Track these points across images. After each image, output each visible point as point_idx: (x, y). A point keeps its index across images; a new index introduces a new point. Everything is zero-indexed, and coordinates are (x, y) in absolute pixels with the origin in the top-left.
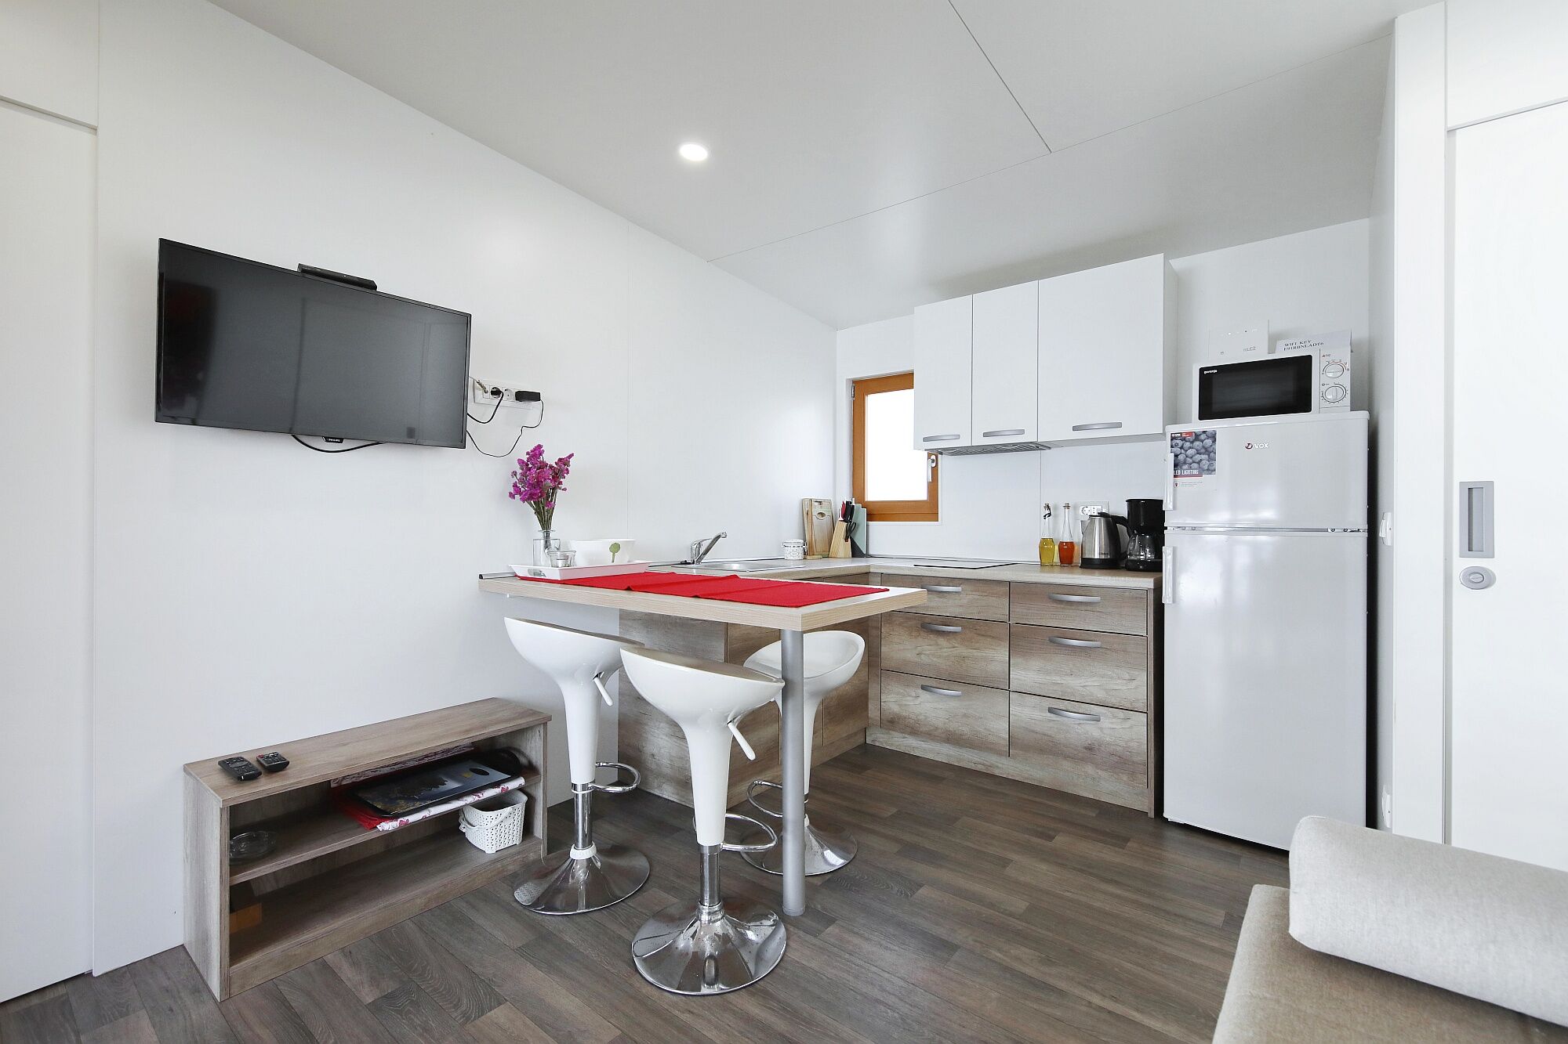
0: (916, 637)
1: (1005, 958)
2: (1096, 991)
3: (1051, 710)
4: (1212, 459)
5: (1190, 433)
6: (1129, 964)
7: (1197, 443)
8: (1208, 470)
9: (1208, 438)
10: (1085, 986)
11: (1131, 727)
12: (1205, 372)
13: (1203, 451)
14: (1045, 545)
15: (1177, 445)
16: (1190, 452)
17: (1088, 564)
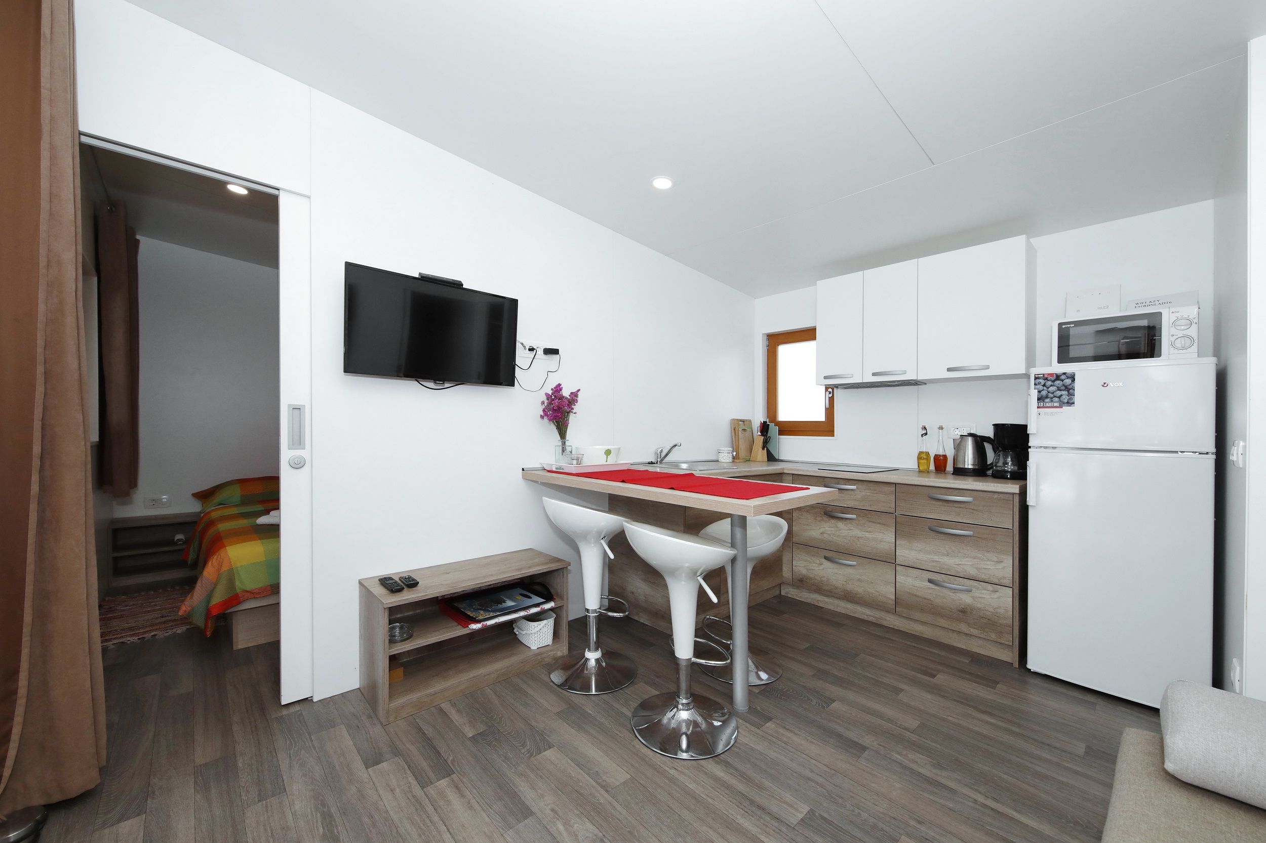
0: (820, 521)
1: (904, 760)
2: (980, 793)
3: (930, 581)
4: (1071, 395)
5: (1051, 375)
6: (1005, 776)
7: (1058, 382)
8: (1068, 403)
9: (1068, 378)
10: (971, 788)
11: (999, 598)
12: (1064, 326)
13: (1063, 388)
14: (922, 456)
15: (1039, 383)
16: (1052, 389)
17: (959, 472)
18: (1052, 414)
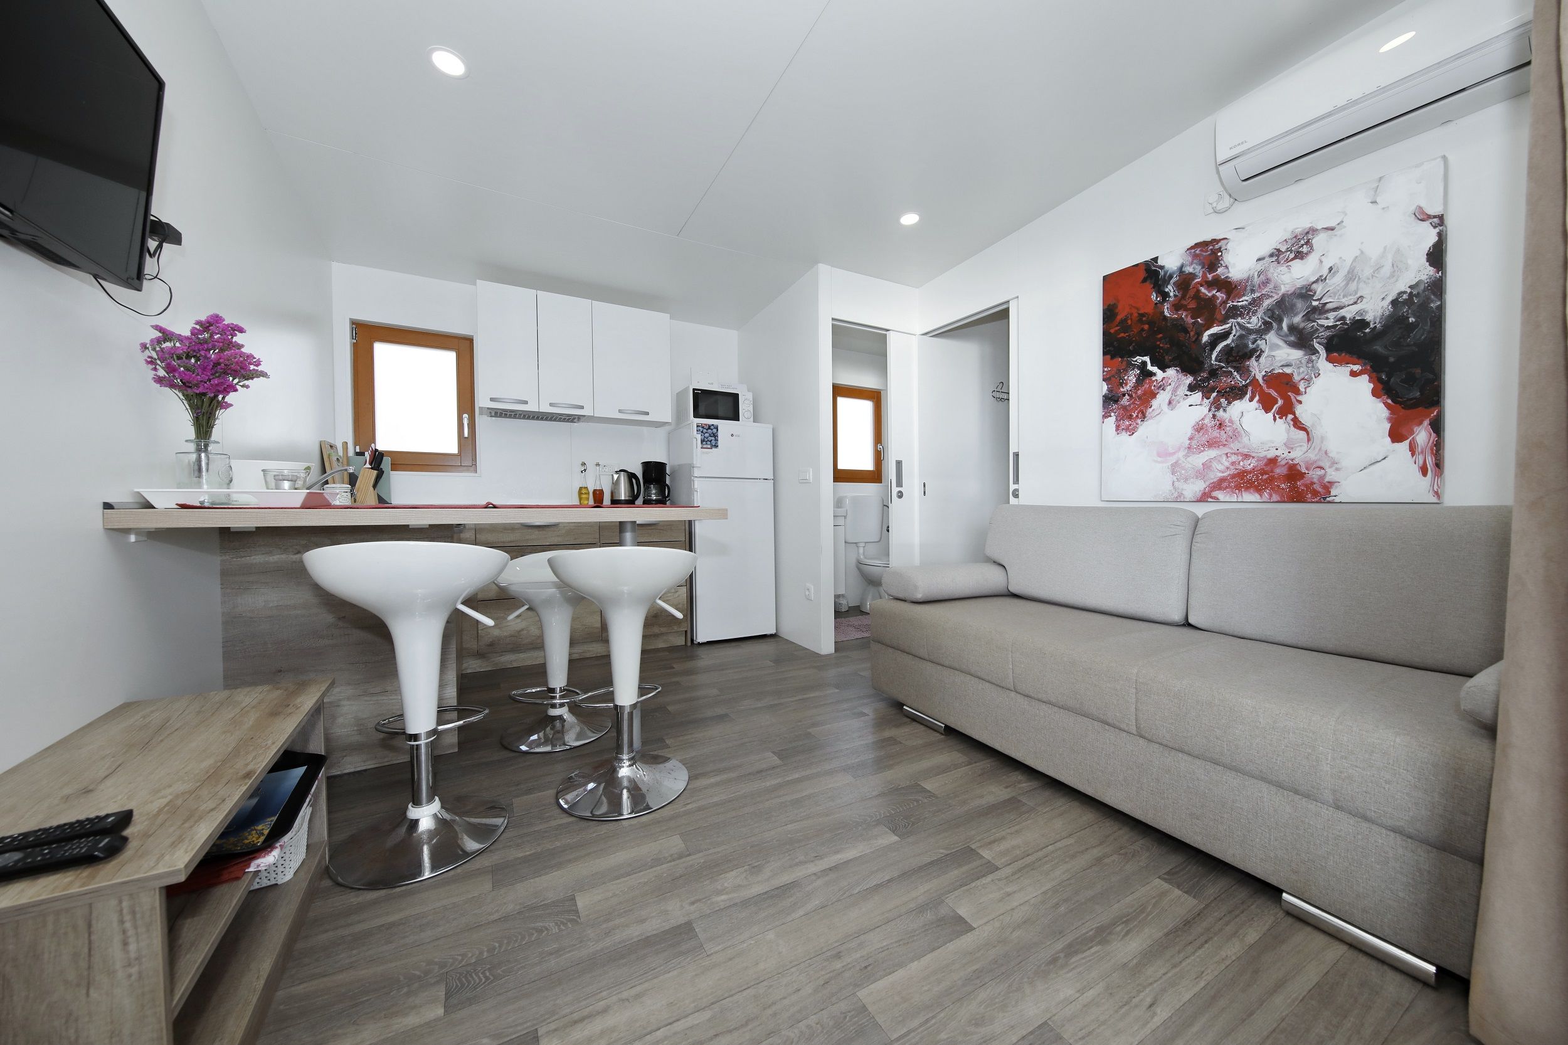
4: (716, 440)
5: (706, 425)
7: (709, 430)
8: (714, 446)
9: (715, 428)
12: (694, 392)
13: (712, 435)
14: (582, 491)
15: (700, 430)
16: (707, 435)
17: (615, 502)
18: (707, 453)
